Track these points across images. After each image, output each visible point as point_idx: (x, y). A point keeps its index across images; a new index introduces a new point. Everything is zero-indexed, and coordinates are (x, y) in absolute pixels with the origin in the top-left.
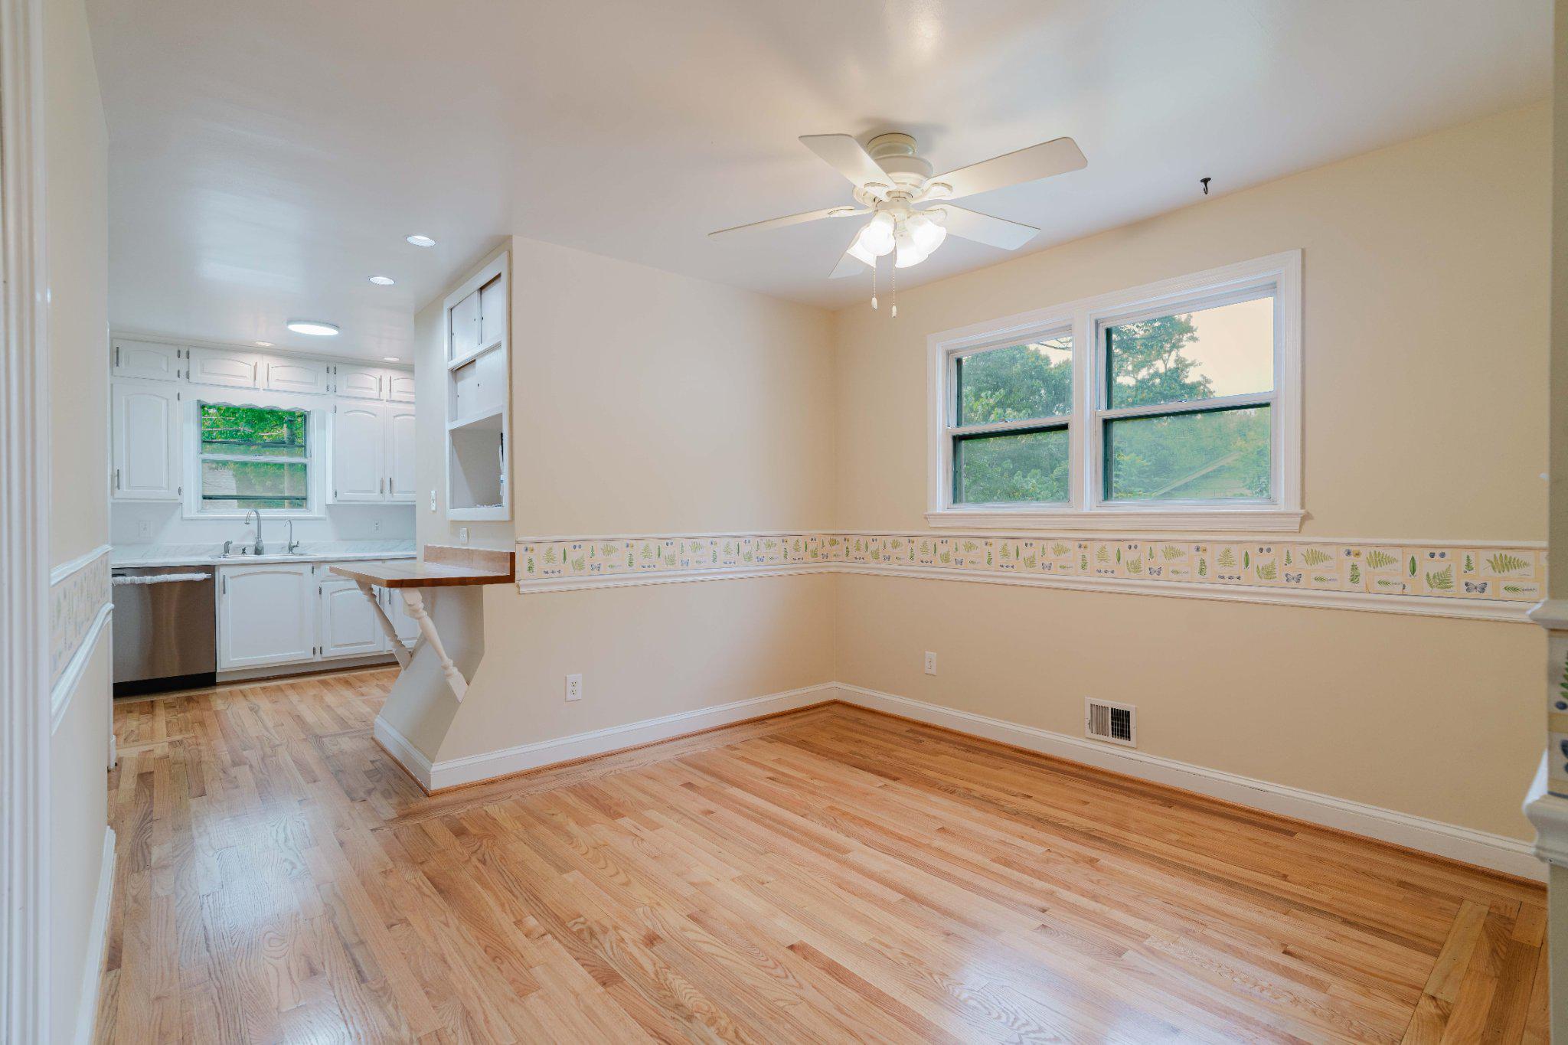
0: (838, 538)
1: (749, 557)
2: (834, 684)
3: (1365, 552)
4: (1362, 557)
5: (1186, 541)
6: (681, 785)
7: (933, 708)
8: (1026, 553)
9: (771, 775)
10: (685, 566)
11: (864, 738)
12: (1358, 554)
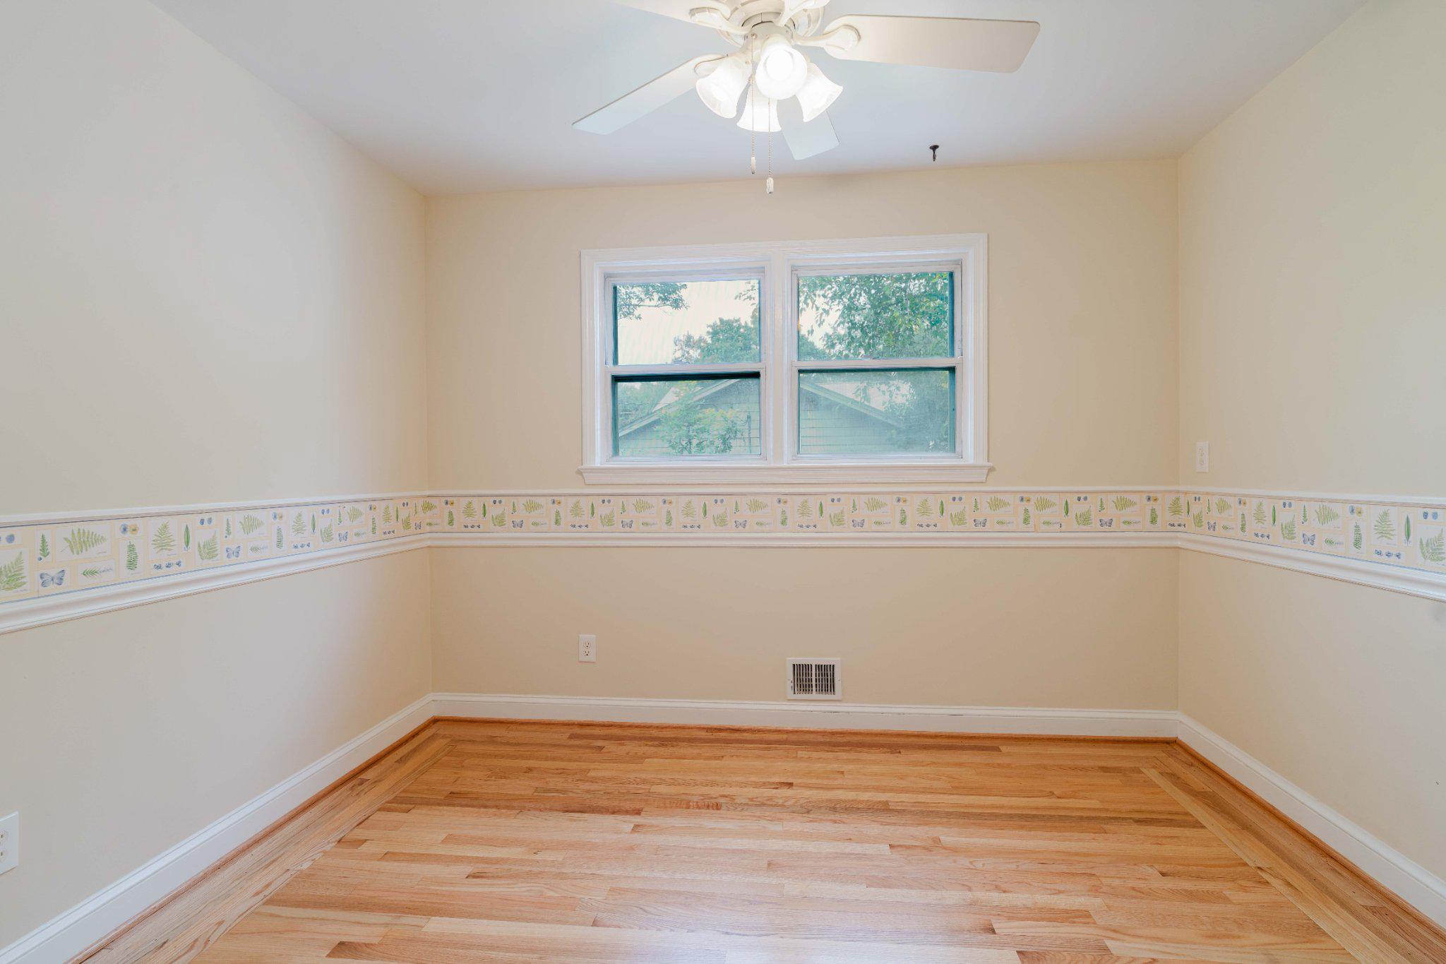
0: (433, 501)
1: (327, 535)
2: (430, 697)
3: (1034, 498)
4: (1032, 502)
5: (888, 493)
6: (329, 956)
7: (592, 701)
8: (715, 510)
9: (469, 869)
10: (233, 558)
11: (531, 763)
12: (1029, 500)
